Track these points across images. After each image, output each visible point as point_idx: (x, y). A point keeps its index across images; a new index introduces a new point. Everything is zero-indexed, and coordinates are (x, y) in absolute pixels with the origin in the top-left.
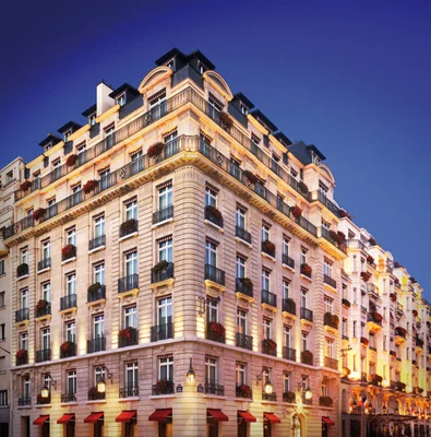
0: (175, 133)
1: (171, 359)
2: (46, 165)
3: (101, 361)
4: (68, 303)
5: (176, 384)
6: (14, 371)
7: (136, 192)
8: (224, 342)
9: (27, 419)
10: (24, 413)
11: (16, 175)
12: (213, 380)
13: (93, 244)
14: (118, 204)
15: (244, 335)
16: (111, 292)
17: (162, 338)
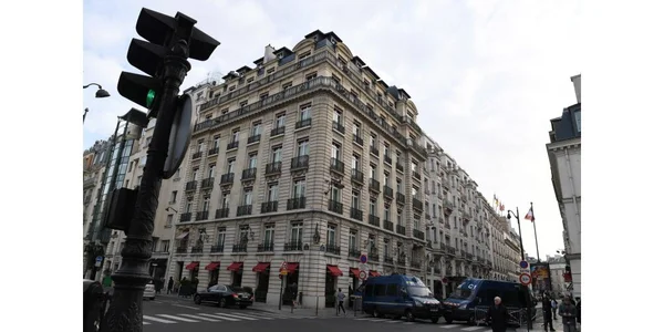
0: (315, 75)
1: (301, 224)
2: (225, 90)
3: (246, 222)
4: (227, 181)
5: (304, 244)
6: (178, 226)
7: (285, 109)
8: (341, 213)
9: (181, 264)
10: (179, 259)
11: (204, 95)
12: (332, 241)
13: (251, 140)
14: (272, 116)
15: (356, 209)
16: (260, 175)
17: (295, 208)
